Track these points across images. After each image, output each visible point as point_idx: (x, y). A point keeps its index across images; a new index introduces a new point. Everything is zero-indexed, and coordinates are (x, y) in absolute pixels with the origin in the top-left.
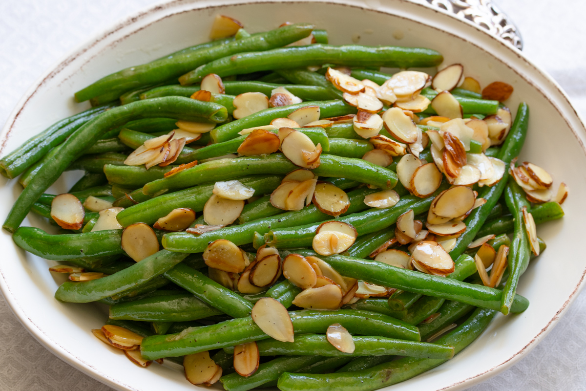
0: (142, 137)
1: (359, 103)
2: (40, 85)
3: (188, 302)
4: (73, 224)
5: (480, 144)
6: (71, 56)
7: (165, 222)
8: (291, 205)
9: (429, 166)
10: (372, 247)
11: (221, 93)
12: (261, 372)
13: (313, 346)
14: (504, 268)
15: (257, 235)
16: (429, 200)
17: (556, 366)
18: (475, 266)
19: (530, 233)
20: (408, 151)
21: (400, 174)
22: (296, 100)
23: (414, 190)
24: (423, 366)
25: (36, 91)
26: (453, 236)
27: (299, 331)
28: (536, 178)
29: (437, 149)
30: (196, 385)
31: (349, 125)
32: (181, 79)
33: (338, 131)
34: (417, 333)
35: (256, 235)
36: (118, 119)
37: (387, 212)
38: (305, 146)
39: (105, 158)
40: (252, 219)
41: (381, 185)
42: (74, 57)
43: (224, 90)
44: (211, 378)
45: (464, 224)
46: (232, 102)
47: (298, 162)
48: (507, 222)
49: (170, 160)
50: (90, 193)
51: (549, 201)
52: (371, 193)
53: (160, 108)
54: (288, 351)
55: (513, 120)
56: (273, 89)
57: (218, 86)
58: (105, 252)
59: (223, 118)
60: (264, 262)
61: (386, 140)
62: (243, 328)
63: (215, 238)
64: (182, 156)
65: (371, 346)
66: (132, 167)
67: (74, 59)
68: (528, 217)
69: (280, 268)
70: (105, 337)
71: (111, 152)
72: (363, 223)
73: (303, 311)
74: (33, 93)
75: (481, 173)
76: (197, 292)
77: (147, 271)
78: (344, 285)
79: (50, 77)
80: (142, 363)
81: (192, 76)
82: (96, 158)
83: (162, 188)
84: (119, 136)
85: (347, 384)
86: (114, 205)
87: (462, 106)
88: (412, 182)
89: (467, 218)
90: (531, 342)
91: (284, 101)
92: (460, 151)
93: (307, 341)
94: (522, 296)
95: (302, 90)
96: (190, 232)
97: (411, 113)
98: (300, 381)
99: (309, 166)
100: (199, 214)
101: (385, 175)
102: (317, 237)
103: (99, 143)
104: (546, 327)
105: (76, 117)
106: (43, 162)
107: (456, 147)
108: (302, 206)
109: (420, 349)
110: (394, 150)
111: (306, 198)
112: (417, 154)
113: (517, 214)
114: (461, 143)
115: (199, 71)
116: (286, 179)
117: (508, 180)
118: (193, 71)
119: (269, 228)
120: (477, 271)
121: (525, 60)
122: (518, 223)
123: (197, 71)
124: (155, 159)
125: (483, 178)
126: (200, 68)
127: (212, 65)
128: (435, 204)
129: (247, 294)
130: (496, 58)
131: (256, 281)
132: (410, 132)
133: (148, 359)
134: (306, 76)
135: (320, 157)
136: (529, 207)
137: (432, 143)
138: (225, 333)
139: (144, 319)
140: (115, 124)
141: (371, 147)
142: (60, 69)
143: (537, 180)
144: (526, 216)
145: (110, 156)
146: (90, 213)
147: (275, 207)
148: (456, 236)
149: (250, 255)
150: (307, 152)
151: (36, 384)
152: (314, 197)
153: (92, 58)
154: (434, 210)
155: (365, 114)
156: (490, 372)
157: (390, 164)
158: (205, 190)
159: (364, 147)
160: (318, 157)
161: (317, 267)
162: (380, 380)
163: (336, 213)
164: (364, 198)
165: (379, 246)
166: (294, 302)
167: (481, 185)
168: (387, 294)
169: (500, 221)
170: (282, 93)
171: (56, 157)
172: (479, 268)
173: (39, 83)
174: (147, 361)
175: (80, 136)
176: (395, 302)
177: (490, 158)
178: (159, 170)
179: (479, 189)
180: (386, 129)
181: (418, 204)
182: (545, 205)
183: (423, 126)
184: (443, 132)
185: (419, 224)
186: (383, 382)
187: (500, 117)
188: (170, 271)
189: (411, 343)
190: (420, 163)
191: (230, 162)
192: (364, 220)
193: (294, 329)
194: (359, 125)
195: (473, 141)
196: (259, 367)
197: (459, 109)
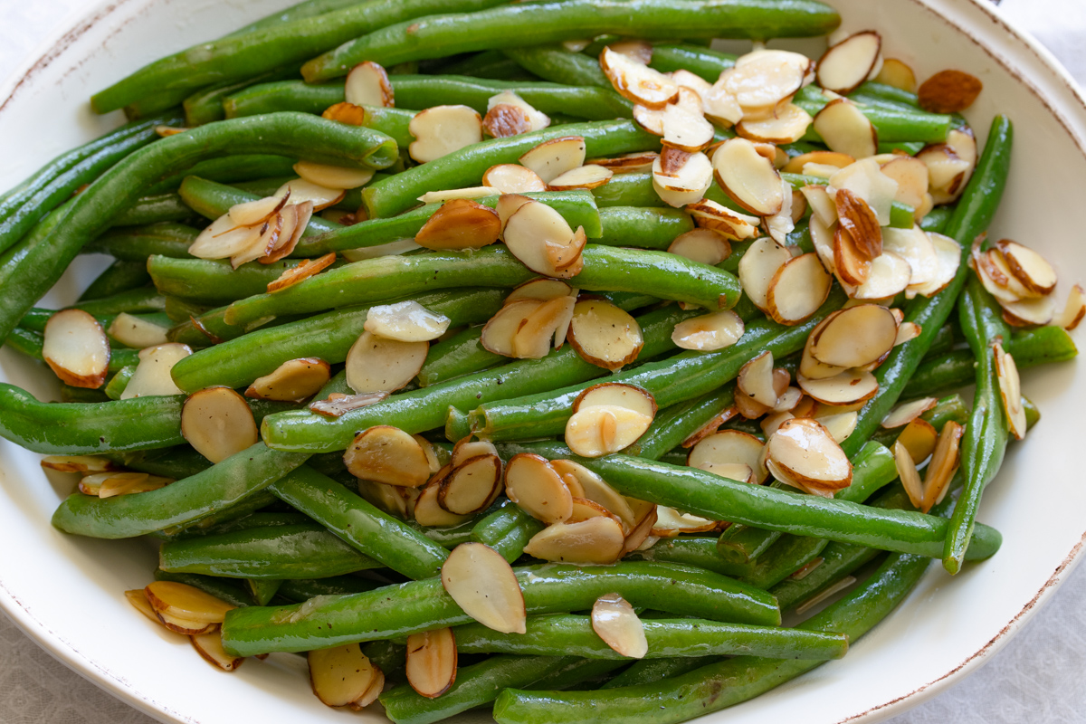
0: (224, 197)
1: (665, 129)
2: (21, 82)
3: (316, 543)
4: (87, 378)
5: (911, 210)
6: (83, 21)
7: (268, 387)
8: (523, 349)
9: (805, 261)
10: (687, 428)
11: (386, 104)
12: (461, 688)
13: (565, 639)
14: (953, 469)
15: (455, 414)
16: (803, 329)
17: (1053, 652)
18: (894, 467)
19: (1007, 397)
20: (763, 230)
21: (745, 280)
22: (538, 119)
23: (774, 312)
24: (785, 671)
25: (11, 97)
26: (851, 407)
27: (536, 609)
28: (1023, 276)
29: (822, 224)
30: (334, 707)
31: (645, 177)
32: (305, 69)
33: (621, 190)
34: (775, 608)
35: (451, 414)
36: (175, 159)
37: (717, 357)
38: (552, 233)
39: (152, 234)
40: (446, 378)
41: (706, 303)
42: (88, 23)
43: (392, 97)
44: (362, 694)
45: (875, 379)
46: (408, 125)
47: (536, 264)
48: (962, 364)
49: (280, 251)
50: (123, 305)
51: (1048, 322)
52: (686, 319)
53: (260, 138)
54: (514, 646)
55: (980, 153)
56: (492, 95)
57: (380, 89)
58: (148, 443)
59: (390, 158)
60: (467, 469)
61: (718, 213)
62: (425, 603)
63: (369, 424)
64: (305, 243)
65: (680, 639)
66: (204, 263)
67: (90, 26)
68: (1004, 363)
69: (500, 481)
70: (151, 607)
71: (165, 223)
72: (668, 384)
73: (546, 568)
74: (7, 101)
75: (911, 271)
76: (332, 524)
77: (232, 484)
78: (629, 514)
79: (40, 65)
80: (224, 662)
81: (329, 64)
82: (135, 234)
83: (262, 314)
84: (180, 192)
85: (633, 712)
86: (171, 338)
87: (876, 128)
88: (769, 296)
89: (880, 368)
90: (1002, 632)
91: (512, 123)
92: (869, 228)
93: (552, 629)
94: (987, 527)
95: (550, 97)
96: (316, 412)
97: (771, 147)
98: (539, 708)
99: (559, 274)
100: (337, 368)
101: (715, 285)
102: (574, 421)
103: (141, 203)
104: (1034, 601)
105: (94, 146)
106: (27, 244)
107: (861, 220)
108: (545, 349)
109: (780, 642)
110: (734, 233)
111: (555, 333)
112: (781, 238)
113: (983, 354)
114: (871, 211)
115: (342, 55)
116: (513, 296)
117: (967, 279)
118: (331, 53)
119: (479, 397)
120: (899, 476)
121: (1007, 28)
122: (983, 373)
123: (337, 52)
124: (250, 248)
125: (914, 281)
126: (345, 48)
127: (368, 41)
128: (817, 339)
129: (434, 527)
130: (948, 23)
131: (451, 503)
132: (768, 191)
133: (237, 654)
134: (560, 62)
135: (584, 252)
136: (1007, 334)
137: (812, 212)
138: (387, 612)
139: (229, 574)
140: (170, 170)
141: (689, 223)
142: (61, 48)
143: (1024, 280)
144: (1000, 360)
145: (163, 232)
146: (122, 351)
147: (490, 353)
148: (857, 406)
149: (440, 449)
150: (555, 245)
151: (18, 687)
152: (570, 330)
153: (126, 22)
154: (813, 350)
155: (677, 153)
156: (917, 694)
157: (727, 258)
158: (349, 322)
159: (674, 224)
160: (578, 255)
161: (574, 481)
162: (699, 701)
163: (615, 364)
164: (672, 329)
165: (702, 424)
166: (526, 549)
167: (910, 295)
168: (717, 527)
169: (948, 361)
170: (509, 104)
171: (52, 240)
172: (902, 471)
173: (19, 80)
174: (233, 659)
175: (99, 196)
176: (730, 548)
177: (929, 234)
178: (258, 271)
179: (905, 304)
180: (719, 187)
181: (783, 338)
182: (1041, 331)
183: (794, 176)
184: (835, 191)
185: (783, 377)
186: (704, 705)
187: (953, 148)
188: (279, 482)
189: (760, 631)
190: (786, 255)
191: (399, 265)
192: (672, 378)
193: (525, 606)
194: (663, 181)
195: (897, 205)
196: (457, 677)
197: (869, 134)
